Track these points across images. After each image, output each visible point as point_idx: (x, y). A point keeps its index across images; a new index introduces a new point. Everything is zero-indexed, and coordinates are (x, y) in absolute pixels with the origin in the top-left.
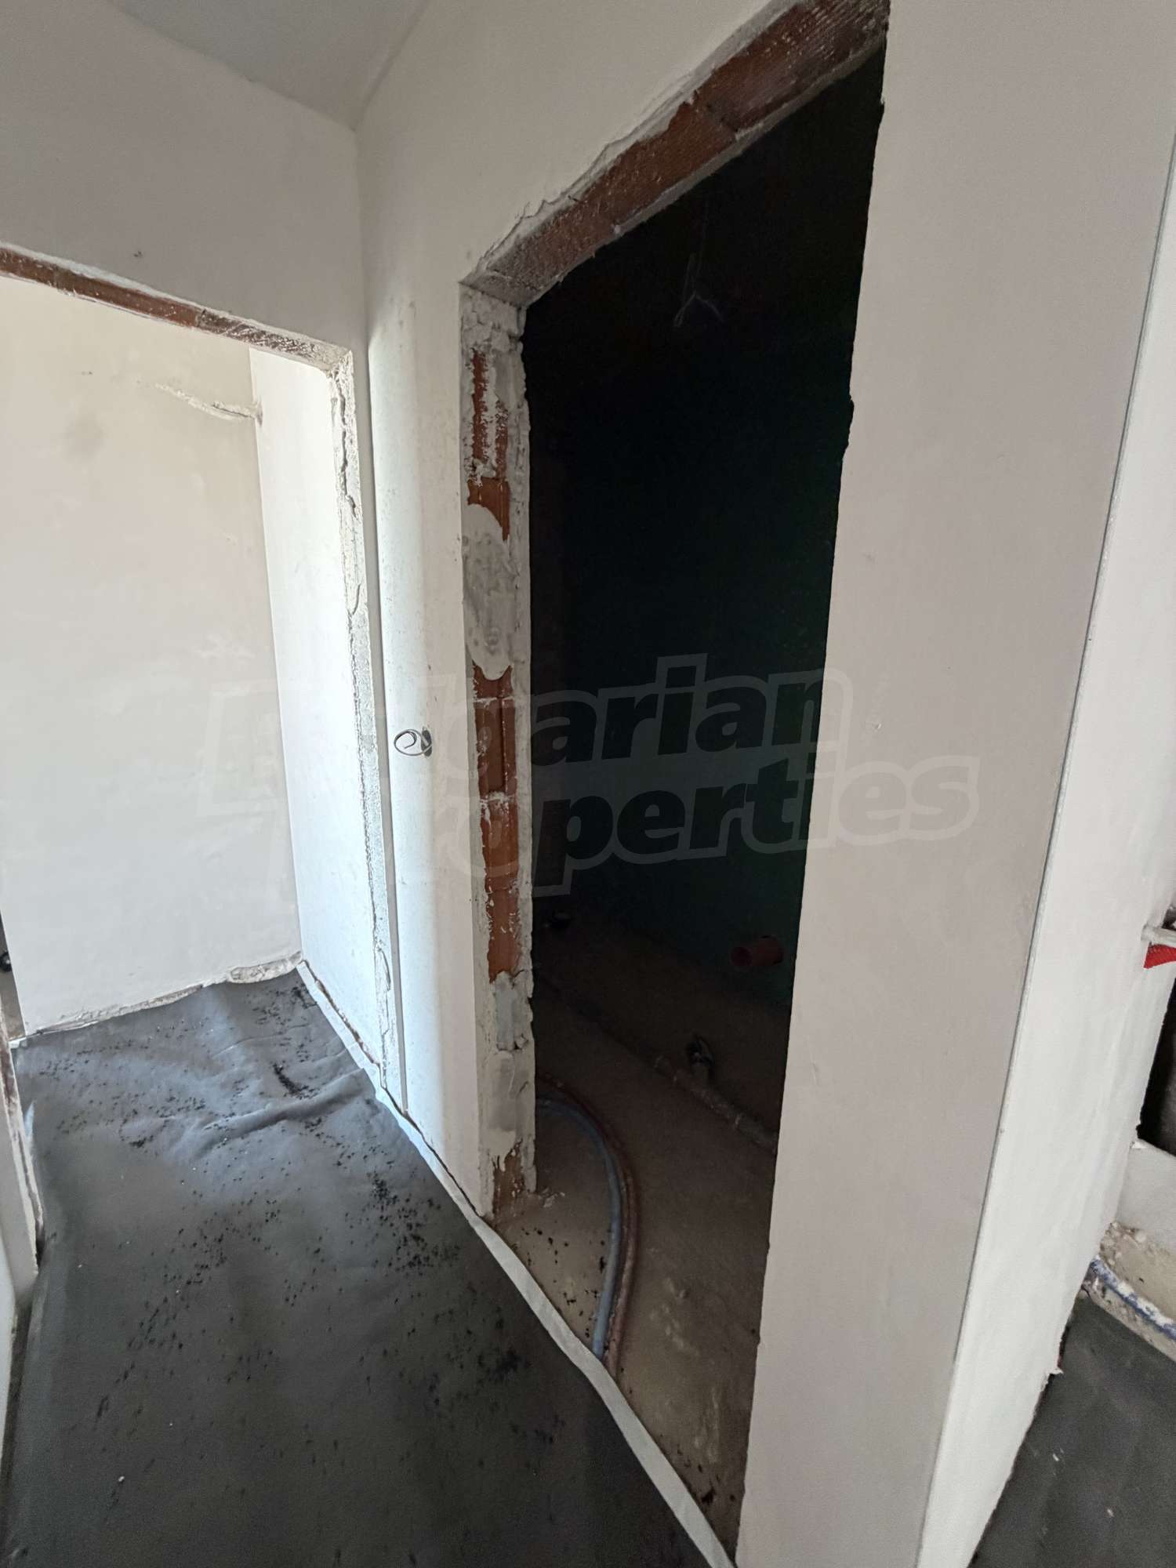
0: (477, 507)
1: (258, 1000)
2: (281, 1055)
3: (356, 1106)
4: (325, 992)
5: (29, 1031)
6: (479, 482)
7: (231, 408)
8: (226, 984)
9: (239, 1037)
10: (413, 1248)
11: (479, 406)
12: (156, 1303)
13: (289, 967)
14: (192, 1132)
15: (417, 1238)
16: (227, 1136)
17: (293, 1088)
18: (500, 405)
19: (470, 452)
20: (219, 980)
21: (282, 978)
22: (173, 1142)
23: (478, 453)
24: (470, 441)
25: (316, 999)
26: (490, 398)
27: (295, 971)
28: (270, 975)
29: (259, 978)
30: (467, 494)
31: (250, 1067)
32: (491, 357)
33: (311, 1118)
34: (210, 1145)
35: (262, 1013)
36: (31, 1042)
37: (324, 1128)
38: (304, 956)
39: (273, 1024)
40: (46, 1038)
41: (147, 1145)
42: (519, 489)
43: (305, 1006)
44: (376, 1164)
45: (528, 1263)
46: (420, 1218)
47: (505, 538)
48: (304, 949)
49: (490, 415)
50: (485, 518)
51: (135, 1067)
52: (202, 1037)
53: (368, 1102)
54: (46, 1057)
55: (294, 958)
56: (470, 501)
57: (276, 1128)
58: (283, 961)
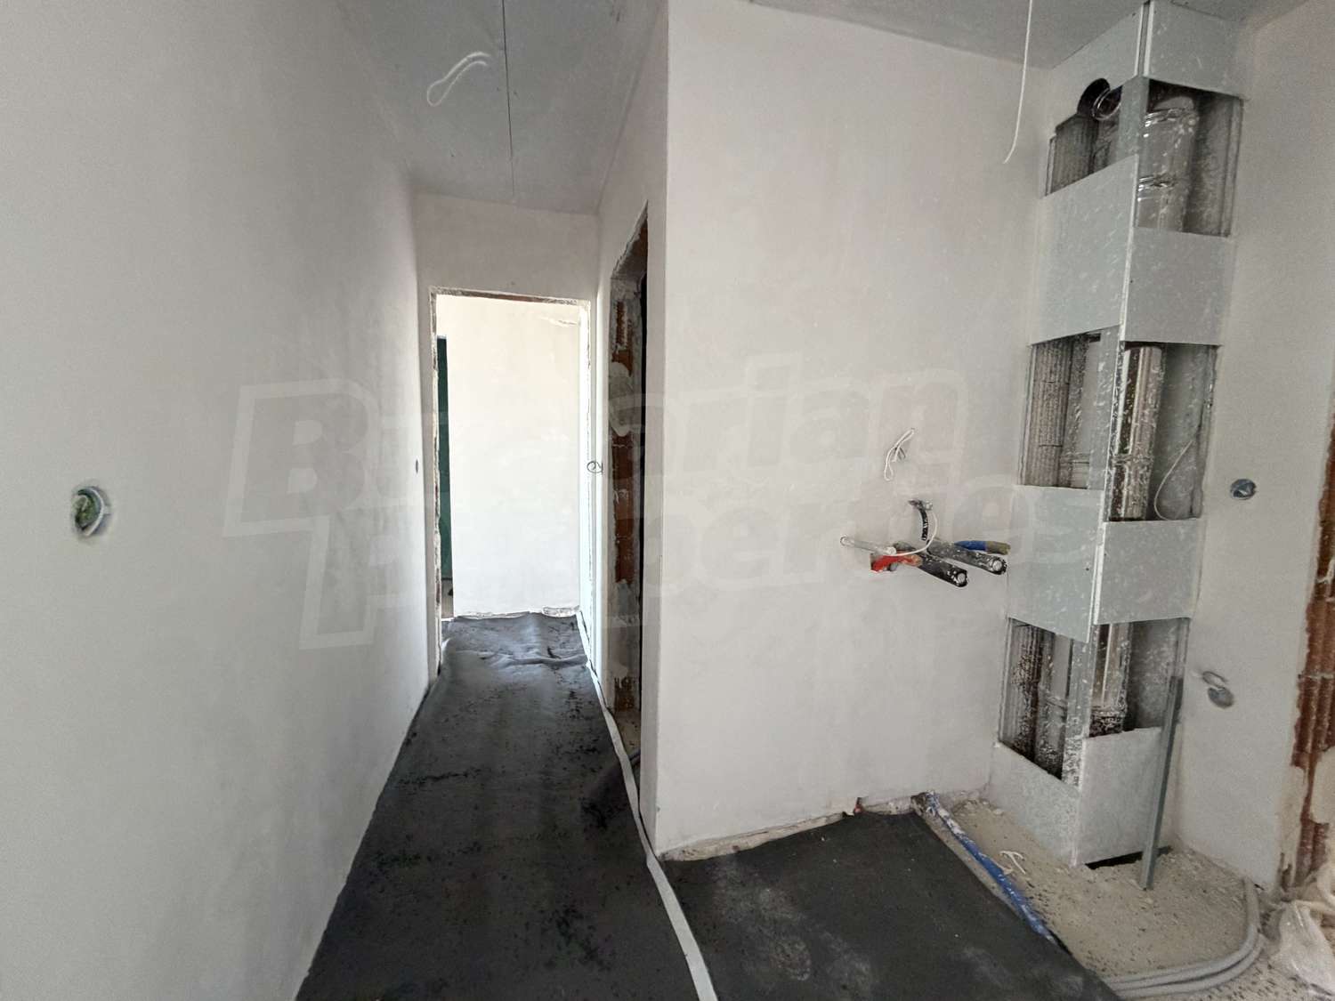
0: (616, 363)
1: (553, 623)
2: (552, 645)
3: (577, 667)
4: (585, 626)
5: (456, 616)
6: (617, 352)
7: (567, 321)
8: (540, 614)
9: (538, 633)
10: (575, 713)
11: (619, 321)
12: (473, 702)
13: (570, 614)
14: (505, 658)
15: (578, 711)
16: (517, 663)
17: (552, 655)
18: (630, 321)
19: (614, 341)
20: (537, 612)
21: (568, 618)
22: (495, 661)
23: (619, 340)
24: (615, 337)
25: (579, 627)
26: (625, 318)
27: (575, 616)
28: (563, 615)
29: (557, 615)
30: (611, 358)
31: (537, 645)
32: (625, 303)
33: (557, 666)
34: (509, 664)
35: (552, 629)
36: (455, 620)
37: (560, 671)
38: (581, 609)
39: (555, 634)
40: (461, 619)
41: (486, 660)
42: (637, 354)
43: (573, 629)
44: (575, 687)
45: (618, 725)
46: (583, 706)
47: (630, 374)
48: (581, 605)
49: (625, 326)
50: (621, 369)
51: (492, 635)
52: (522, 632)
53: (583, 667)
54: (460, 625)
55: (577, 608)
56: (613, 361)
57: (537, 665)
58: (570, 609)
